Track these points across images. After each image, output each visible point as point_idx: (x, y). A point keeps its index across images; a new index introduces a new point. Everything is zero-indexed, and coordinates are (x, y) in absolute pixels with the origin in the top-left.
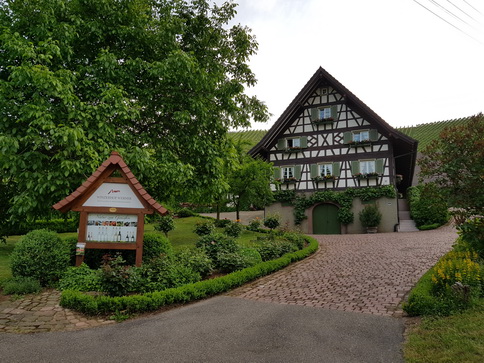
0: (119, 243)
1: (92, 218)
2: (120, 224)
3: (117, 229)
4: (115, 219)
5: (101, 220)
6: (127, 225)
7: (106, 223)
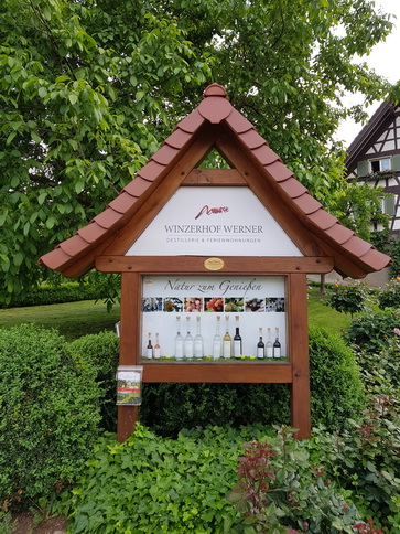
0: (239, 364)
1: (153, 290)
2: (234, 304)
3: (228, 319)
4: (218, 291)
5: (181, 294)
6: (254, 306)
7: (194, 304)
